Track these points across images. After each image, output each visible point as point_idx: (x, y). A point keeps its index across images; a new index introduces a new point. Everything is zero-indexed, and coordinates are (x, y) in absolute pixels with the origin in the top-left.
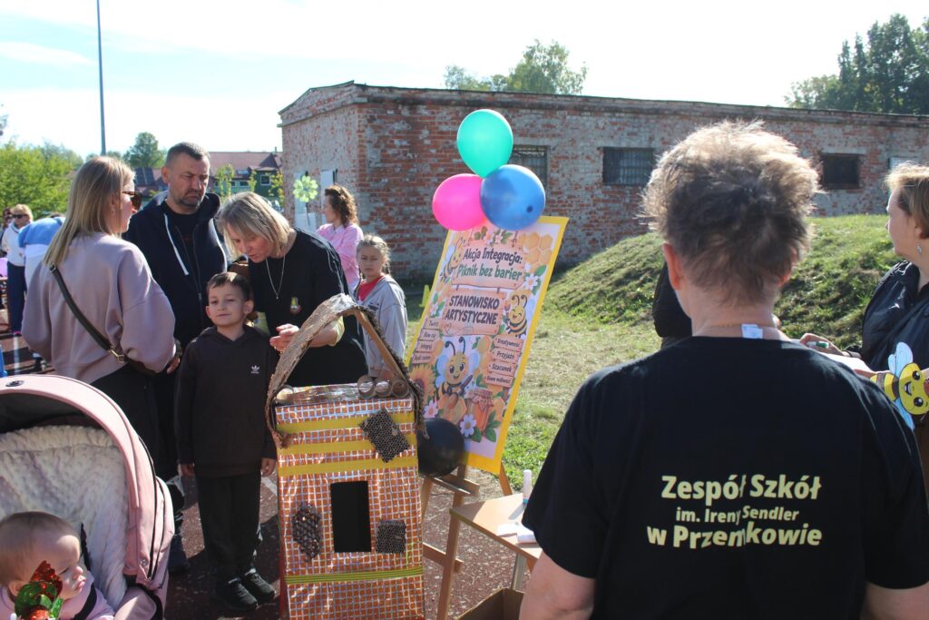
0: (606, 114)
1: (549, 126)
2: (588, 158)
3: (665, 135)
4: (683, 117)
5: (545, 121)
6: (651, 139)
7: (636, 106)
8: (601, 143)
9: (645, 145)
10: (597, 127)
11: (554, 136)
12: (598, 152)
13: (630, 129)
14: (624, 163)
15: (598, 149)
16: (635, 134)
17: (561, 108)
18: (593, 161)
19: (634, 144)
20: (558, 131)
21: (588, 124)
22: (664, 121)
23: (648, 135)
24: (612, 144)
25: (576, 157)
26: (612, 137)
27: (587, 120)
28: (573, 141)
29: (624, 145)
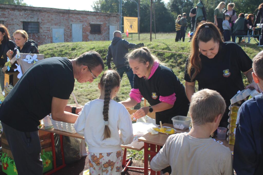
0: (23, 11)
1: (4, 14)
2: (18, 25)
3: (43, 18)
4: (48, 13)
5: (2, 13)
6: (38, 19)
7: (32, 8)
8: (22, 20)
9: (36, 21)
10: (20, 15)
11: (6, 17)
12: (21, 23)
13: (31, 16)
14: (30, 26)
15: (21, 22)
16: (33, 17)
17: (8, 9)
18: (20, 26)
19: (33, 20)
20: (7, 16)
21: (17, 14)
22: (42, 14)
23: (37, 18)
24: (25, 20)
25: (14, 24)
26: (25, 18)
27: (17, 13)
28: (12, 19)
29: (29, 21)
